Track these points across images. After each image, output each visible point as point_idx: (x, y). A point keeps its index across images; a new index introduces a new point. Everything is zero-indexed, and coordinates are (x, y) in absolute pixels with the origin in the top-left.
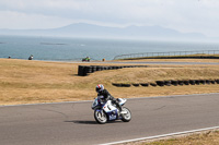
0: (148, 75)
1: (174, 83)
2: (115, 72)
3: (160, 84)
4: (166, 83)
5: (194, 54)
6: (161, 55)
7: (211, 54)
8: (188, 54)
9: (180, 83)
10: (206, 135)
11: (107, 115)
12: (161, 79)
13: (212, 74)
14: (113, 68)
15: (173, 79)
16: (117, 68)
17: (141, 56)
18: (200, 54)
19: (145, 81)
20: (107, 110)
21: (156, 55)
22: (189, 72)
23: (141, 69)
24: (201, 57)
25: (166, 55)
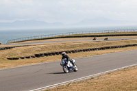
0: (29, 51)
1: (46, 55)
2: (8, 51)
3: (37, 56)
4: (41, 55)
5: (57, 36)
6: (37, 38)
7: (68, 35)
8: (54, 36)
9: (49, 54)
10: (68, 86)
11: (69, 68)
12: (38, 53)
13: (69, 47)
14: (7, 48)
15: (45, 52)
16: (10, 48)
17: (24, 39)
18: (61, 35)
19: (28, 55)
20: (69, 66)
21: (33, 38)
22: (55, 47)
23: (25, 48)
24: (62, 37)
25: (40, 38)
